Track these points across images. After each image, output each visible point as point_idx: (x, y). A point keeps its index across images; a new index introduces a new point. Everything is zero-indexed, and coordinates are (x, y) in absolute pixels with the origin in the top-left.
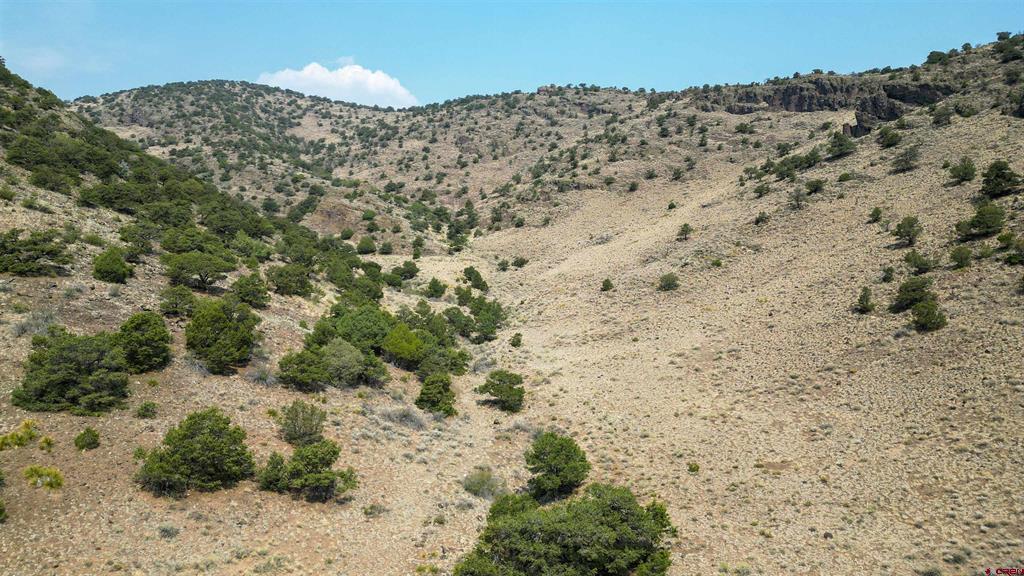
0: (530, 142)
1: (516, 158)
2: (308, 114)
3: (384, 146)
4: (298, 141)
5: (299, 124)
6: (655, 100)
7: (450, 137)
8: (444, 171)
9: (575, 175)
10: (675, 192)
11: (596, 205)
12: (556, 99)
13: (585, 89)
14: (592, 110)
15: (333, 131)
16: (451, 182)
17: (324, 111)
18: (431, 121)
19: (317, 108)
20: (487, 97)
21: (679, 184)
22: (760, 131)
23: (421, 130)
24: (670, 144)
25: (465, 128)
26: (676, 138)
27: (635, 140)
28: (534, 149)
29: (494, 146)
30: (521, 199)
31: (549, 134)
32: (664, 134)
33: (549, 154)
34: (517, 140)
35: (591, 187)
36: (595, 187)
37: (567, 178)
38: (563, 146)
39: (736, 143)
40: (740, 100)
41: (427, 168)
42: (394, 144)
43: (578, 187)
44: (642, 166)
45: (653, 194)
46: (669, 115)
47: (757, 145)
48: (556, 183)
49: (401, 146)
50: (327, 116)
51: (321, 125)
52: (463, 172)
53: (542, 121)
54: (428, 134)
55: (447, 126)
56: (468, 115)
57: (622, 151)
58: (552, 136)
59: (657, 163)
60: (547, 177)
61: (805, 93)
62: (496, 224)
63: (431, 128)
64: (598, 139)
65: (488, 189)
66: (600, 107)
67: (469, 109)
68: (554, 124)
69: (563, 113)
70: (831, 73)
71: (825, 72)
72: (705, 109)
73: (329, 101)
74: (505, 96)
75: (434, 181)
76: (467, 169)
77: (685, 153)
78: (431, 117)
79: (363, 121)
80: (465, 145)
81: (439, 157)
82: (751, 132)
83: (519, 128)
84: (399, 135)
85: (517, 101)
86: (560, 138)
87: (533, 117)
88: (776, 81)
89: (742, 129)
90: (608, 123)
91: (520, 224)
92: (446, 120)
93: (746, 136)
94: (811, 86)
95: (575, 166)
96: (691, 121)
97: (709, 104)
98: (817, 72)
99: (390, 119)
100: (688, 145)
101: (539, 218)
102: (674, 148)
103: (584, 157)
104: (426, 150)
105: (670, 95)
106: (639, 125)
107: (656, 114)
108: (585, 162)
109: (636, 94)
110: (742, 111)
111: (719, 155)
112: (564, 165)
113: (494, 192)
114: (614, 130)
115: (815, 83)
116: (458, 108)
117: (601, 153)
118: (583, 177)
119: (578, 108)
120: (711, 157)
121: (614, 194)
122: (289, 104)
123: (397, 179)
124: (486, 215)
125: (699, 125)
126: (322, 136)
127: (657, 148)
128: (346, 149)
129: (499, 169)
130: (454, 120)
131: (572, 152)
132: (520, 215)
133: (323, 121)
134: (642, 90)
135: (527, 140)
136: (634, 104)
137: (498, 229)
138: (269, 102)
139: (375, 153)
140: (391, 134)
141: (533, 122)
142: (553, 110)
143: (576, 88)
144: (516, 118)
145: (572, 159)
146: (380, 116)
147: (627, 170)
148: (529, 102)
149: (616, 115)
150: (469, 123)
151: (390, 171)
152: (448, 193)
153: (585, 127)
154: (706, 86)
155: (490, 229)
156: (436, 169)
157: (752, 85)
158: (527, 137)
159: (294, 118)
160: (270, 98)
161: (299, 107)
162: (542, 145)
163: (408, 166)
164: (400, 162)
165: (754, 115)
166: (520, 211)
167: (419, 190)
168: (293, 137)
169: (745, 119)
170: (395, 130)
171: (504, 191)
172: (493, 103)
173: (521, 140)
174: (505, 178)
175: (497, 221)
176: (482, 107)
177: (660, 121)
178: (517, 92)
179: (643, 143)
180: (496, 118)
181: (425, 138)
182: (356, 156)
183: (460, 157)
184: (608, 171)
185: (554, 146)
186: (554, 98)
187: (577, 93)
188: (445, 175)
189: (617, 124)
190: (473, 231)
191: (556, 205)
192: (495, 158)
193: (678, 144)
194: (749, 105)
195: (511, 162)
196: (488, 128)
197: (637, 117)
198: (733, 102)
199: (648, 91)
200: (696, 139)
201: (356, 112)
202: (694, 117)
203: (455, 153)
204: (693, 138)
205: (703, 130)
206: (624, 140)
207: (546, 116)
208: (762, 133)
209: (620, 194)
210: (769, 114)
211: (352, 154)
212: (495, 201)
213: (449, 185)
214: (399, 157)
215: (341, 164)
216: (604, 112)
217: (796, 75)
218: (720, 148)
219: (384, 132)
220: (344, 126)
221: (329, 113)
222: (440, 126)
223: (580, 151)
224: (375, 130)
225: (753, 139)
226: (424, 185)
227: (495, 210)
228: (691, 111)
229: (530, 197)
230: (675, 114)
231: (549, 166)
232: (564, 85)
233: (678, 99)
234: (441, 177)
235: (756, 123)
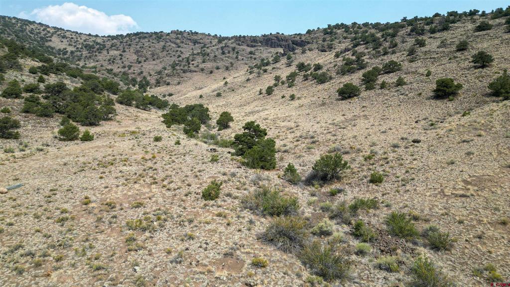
0: (169, 54)
1: (163, 60)
2: (54, 36)
3: (100, 53)
4: (53, 48)
5: (50, 41)
6: (221, 39)
7: (132, 50)
8: (131, 64)
9: (189, 67)
10: (226, 74)
11: (197, 78)
12: (180, 36)
13: (192, 33)
14: (195, 42)
15: (69, 45)
16: (135, 69)
17: (62, 35)
18: (121, 42)
19: (58, 33)
20: (147, 33)
21: (228, 72)
22: (257, 54)
23: (117, 46)
24: (225, 57)
25: (138, 46)
26: (228, 55)
27: (212, 55)
28: (171, 57)
29: (153, 55)
30: (168, 75)
31: (177, 51)
32: (223, 53)
33: (178, 59)
34: (163, 53)
35: (196, 72)
36: (197, 72)
37: (186, 68)
38: (183, 56)
39: (248, 58)
40: (252, 42)
41: (123, 63)
42: (105, 52)
43: (190, 72)
44: (215, 65)
45: (218, 74)
46: (225, 46)
47: (255, 59)
48: (182, 70)
49: (108, 53)
50: (64, 37)
51: (62, 42)
52: (140, 65)
53: (174, 45)
54: (121, 48)
55: (130, 45)
56: (139, 41)
57: (207, 59)
58: (178, 52)
59: (220, 64)
60: (178, 68)
61: (273, 41)
62: (158, 84)
63: (122, 46)
64: (198, 54)
65: (153, 73)
66: (198, 41)
67: (140, 38)
68: (179, 47)
69: (183, 42)
70: (283, 34)
71: (281, 33)
72: (239, 45)
73: (63, 30)
74: (156, 33)
75: (127, 69)
76: (141, 64)
77: (230, 60)
78: (121, 40)
79: (85, 41)
80: (139, 54)
81: (128, 59)
82: (254, 54)
83: (164, 48)
84: (107, 48)
85: (162, 36)
86: (182, 53)
87: (170, 43)
88: (265, 36)
89: (251, 53)
90: (202, 48)
91: (168, 84)
92: (129, 43)
93: (252, 55)
94: (275, 38)
95: (189, 64)
96: (234, 49)
97: (240, 43)
98: (278, 33)
99: (99, 40)
100: (232, 58)
101: (175, 82)
102: (227, 59)
103: (192, 61)
104: (121, 55)
105: (227, 38)
106: (214, 49)
107: (221, 45)
108: (193, 62)
109: (213, 36)
110: (252, 46)
111: (242, 62)
112: (184, 63)
113: (155, 73)
114: (204, 50)
115: (277, 37)
116: (134, 37)
117: (199, 59)
118: (192, 68)
119: (189, 41)
120: (239, 62)
121: (204, 74)
122: (43, 30)
123: (110, 67)
124: (153, 81)
125: (236, 50)
126: (65, 47)
127: (221, 58)
128: (81, 53)
129: (156, 65)
130: (133, 43)
131: (188, 59)
132: (168, 81)
133: (63, 40)
134: (216, 35)
135: (167, 53)
136: (212, 41)
137: (159, 86)
138: (32, 29)
139: (96, 56)
140: (102, 47)
141: (170, 46)
142: (178, 41)
143: (188, 32)
144: (162, 44)
145: (188, 61)
146: (94, 39)
147: (209, 66)
148: (168, 37)
149: (205, 45)
150: (140, 44)
151: (105, 64)
152: (134, 73)
153: (192, 49)
154: (240, 36)
155: (156, 86)
156: (127, 63)
157: (256, 37)
158: (167, 51)
159: (47, 37)
160: (32, 27)
161: (49, 32)
162: (174, 55)
163: (113, 62)
164: (109, 60)
165: (256, 48)
166: (168, 79)
167: (120, 72)
168: (49, 47)
169: (253, 49)
170: (104, 46)
171: (159, 73)
172: (151, 36)
173: (165, 53)
174: (159, 68)
175: (158, 83)
176: (145, 37)
177: (222, 48)
178: (162, 32)
179: (215, 56)
180: (153, 43)
181: (120, 50)
182: (86, 56)
183: (138, 59)
184: (202, 66)
185: (179, 56)
186: (178, 35)
187: (189, 34)
188: (131, 66)
189: (205, 49)
190: (148, 87)
191: (182, 78)
192: (154, 60)
193: (228, 57)
194: (254, 44)
195: (161, 62)
196: (150, 47)
197: (213, 46)
198: (249, 43)
199: (219, 36)
200: (235, 56)
201: (80, 36)
202: (235, 48)
203: (135, 57)
204: (234, 55)
205: (237, 53)
206: (208, 55)
207: (175, 43)
208: (258, 55)
209: (206, 74)
210: (261, 48)
211: (84, 56)
212: (156, 77)
213: (134, 70)
214: (108, 58)
215: (79, 60)
216: (200, 43)
217: (271, 34)
218: (243, 59)
219: (98, 46)
220: (75, 43)
221: (65, 36)
222: (126, 45)
223: (191, 58)
224: (93, 45)
225: (254, 56)
226: (123, 70)
227: (157, 80)
228: (234, 45)
229: (172, 74)
230: (228, 46)
231: (178, 64)
232: (183, 31)
233: (229, 40)
234: (130, 67)
235: (256, 51)
